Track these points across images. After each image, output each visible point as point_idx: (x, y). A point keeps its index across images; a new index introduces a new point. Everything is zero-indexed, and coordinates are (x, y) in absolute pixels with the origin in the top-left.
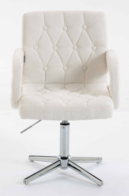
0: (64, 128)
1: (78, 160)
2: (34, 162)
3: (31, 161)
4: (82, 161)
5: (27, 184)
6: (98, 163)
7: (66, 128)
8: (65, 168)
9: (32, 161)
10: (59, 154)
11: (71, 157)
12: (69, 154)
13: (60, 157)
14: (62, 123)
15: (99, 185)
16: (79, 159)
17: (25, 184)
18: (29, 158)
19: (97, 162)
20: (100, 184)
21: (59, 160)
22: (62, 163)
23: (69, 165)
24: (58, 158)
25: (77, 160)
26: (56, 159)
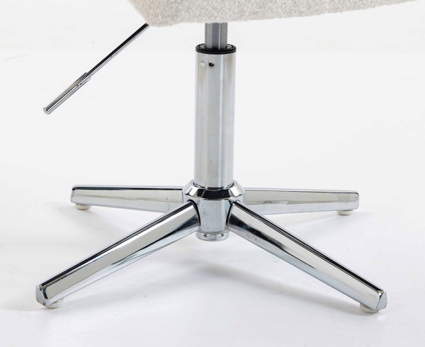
0: (211, 65)
1: (270, 202)
2: (91, 213)
3: (80, 207)
4: (284, 206)
5: (55, 305)
6: (343, 213)
7: (219, 65)
8: (217, 233)
9: (84, 208)
10: (192, 177)
11: (239, 188)
12: (234, 179)
13: (194, 190)
14: (202, 47)
15: (368, 310)
16: (271, 198)
17: (44, 304)
18: (72, 196)
19: (338, 211)
20: (373, 305)
21: (192, 202)
22: (205, 213)
23: (233, 221)
24: (188, 194)
25: (265, 202)
26: (180, 198)
